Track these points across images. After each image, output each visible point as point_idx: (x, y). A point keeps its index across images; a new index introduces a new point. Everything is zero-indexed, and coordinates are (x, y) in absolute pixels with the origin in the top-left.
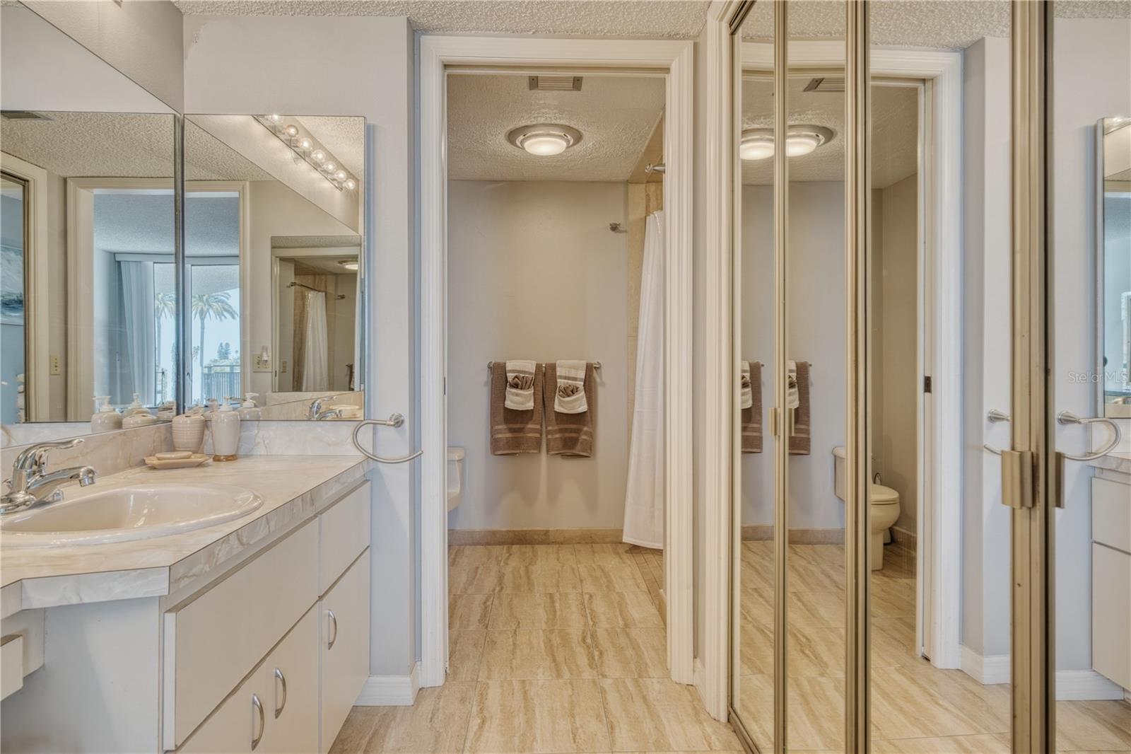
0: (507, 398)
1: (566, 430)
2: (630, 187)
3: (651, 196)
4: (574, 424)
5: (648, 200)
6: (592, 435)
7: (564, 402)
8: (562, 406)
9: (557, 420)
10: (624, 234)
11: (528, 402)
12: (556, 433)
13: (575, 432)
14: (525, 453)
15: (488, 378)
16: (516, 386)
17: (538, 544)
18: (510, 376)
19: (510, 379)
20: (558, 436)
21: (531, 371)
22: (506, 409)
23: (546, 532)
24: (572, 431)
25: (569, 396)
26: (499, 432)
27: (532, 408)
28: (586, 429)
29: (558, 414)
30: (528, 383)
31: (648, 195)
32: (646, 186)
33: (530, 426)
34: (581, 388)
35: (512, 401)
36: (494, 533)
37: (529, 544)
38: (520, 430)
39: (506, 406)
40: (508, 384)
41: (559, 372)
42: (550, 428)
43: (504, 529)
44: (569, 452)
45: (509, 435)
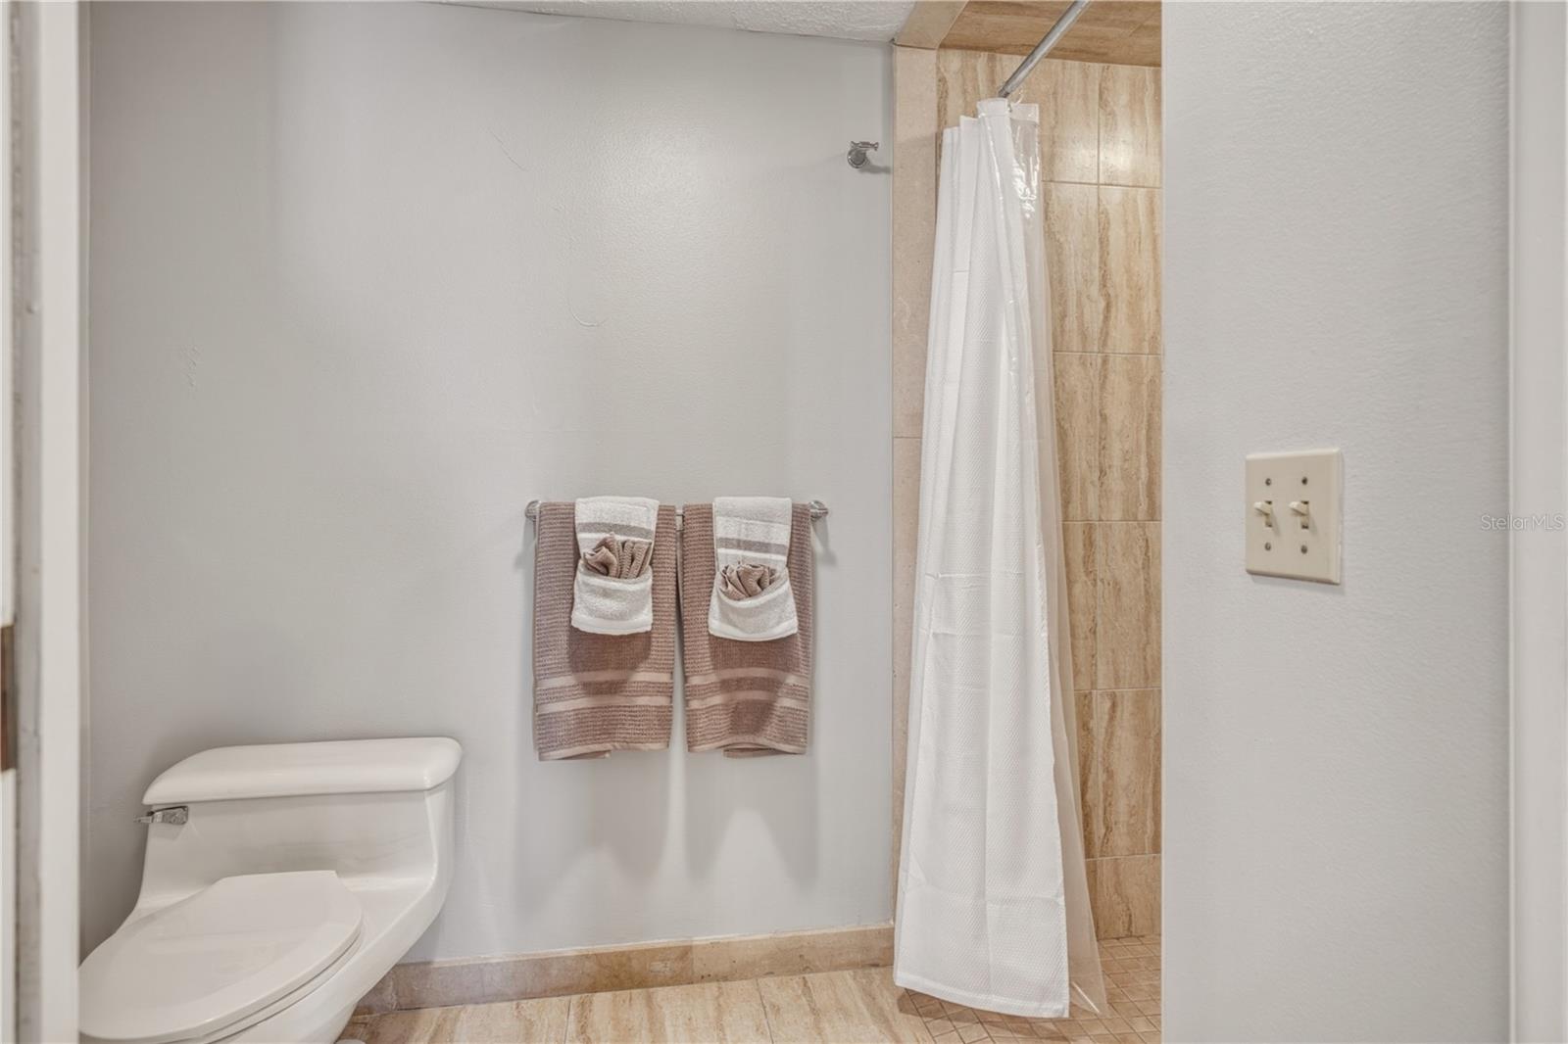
0: (577, 600)
1: (739, 684)
2: (901, 56)
3: (949, 85)
4: (759, 664)
5: (943, 95)
6: (806, 695)
7: (734, 610)
8: (730, 622)
9: (714, 656)
10: (882, 177)
11: (638, 610)
12: (714, 693)
13: (762, 688)
14: (629, 749)
15: (526, 544)
16: (603, 569)
17: (662, 985)
18: (587, 541)
19: (586, 550)
20: (717, 700)
21: (645, 526)
22: (575, 634)
23: (685, 952)
24: (754, 684)
25: (751, 595)
26: (556, 695)
27: (649, 628)
28: (791, 679)
29: (719, 644)
30: (639, 559)
31: (942, 80)
32: (938, 57)
33: (642, 676)
34: (782, 571)
35: (592, 612)
36: (542, 965)
37: (638, 987)
38: (614, 688)
39: (575, 624)
40: (581, 562)
41: (722, 528)
42: (695, 680)
43: (570, 951)
44: (746, 740)
45: (584, 703)
